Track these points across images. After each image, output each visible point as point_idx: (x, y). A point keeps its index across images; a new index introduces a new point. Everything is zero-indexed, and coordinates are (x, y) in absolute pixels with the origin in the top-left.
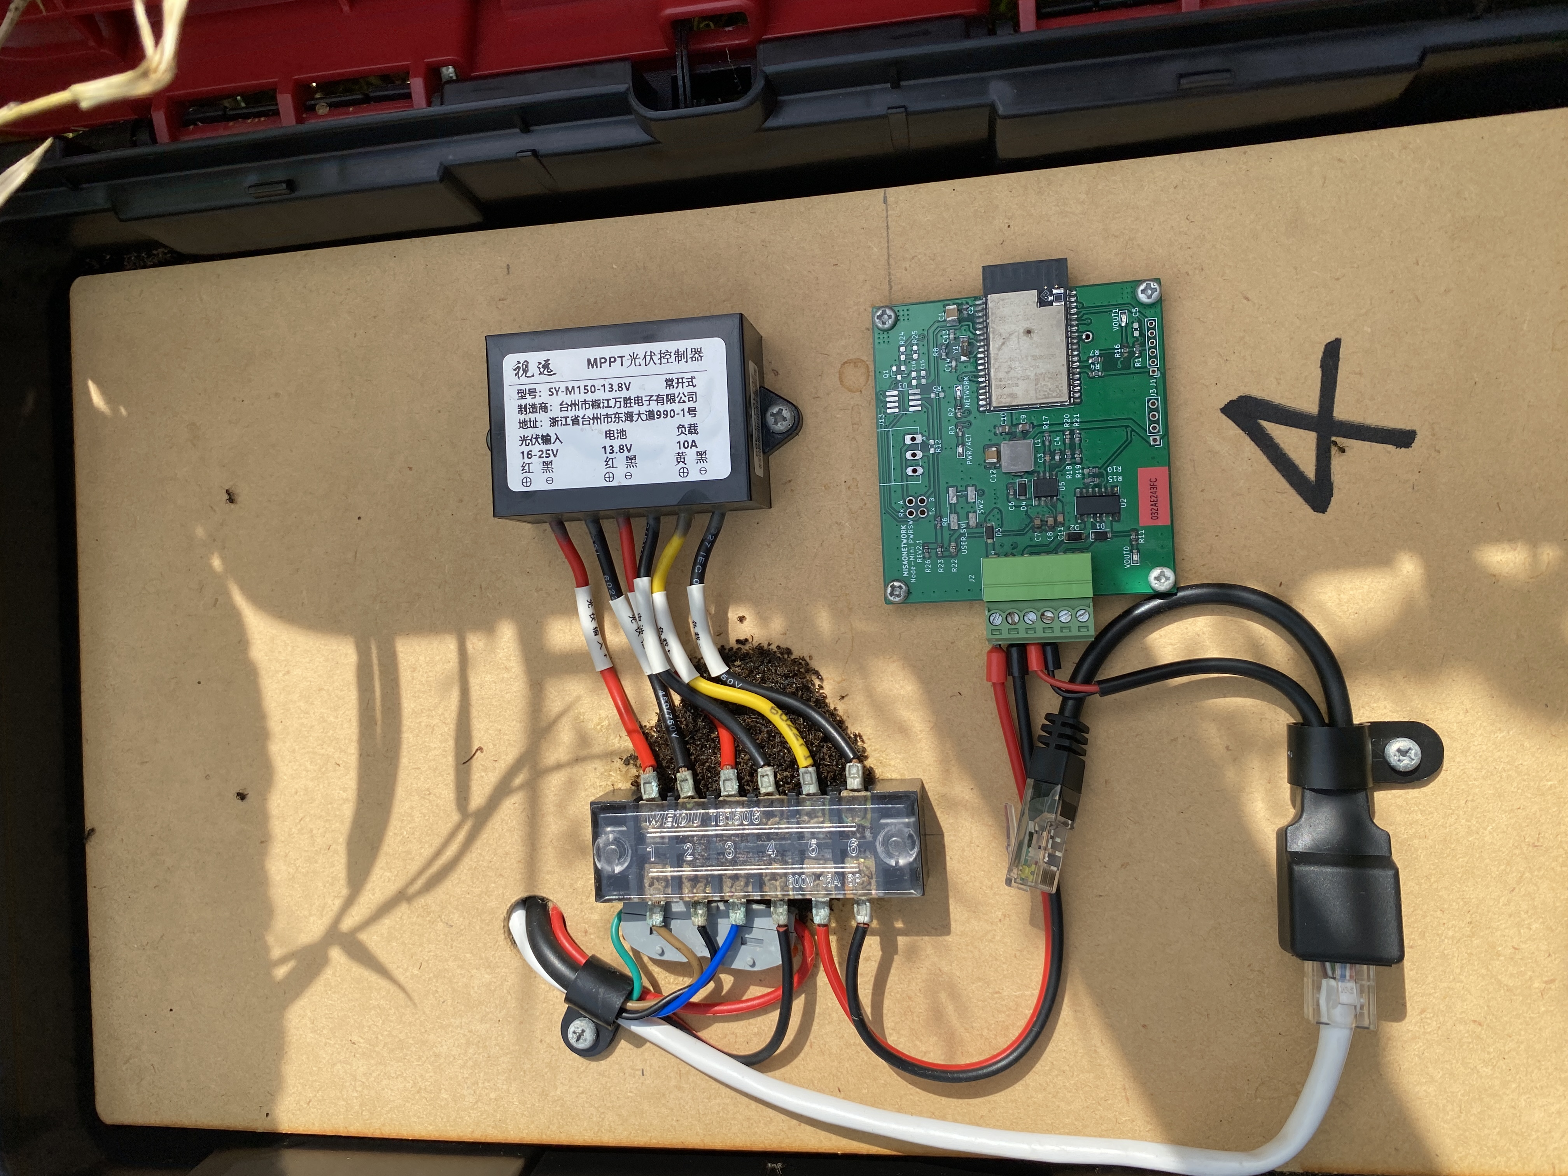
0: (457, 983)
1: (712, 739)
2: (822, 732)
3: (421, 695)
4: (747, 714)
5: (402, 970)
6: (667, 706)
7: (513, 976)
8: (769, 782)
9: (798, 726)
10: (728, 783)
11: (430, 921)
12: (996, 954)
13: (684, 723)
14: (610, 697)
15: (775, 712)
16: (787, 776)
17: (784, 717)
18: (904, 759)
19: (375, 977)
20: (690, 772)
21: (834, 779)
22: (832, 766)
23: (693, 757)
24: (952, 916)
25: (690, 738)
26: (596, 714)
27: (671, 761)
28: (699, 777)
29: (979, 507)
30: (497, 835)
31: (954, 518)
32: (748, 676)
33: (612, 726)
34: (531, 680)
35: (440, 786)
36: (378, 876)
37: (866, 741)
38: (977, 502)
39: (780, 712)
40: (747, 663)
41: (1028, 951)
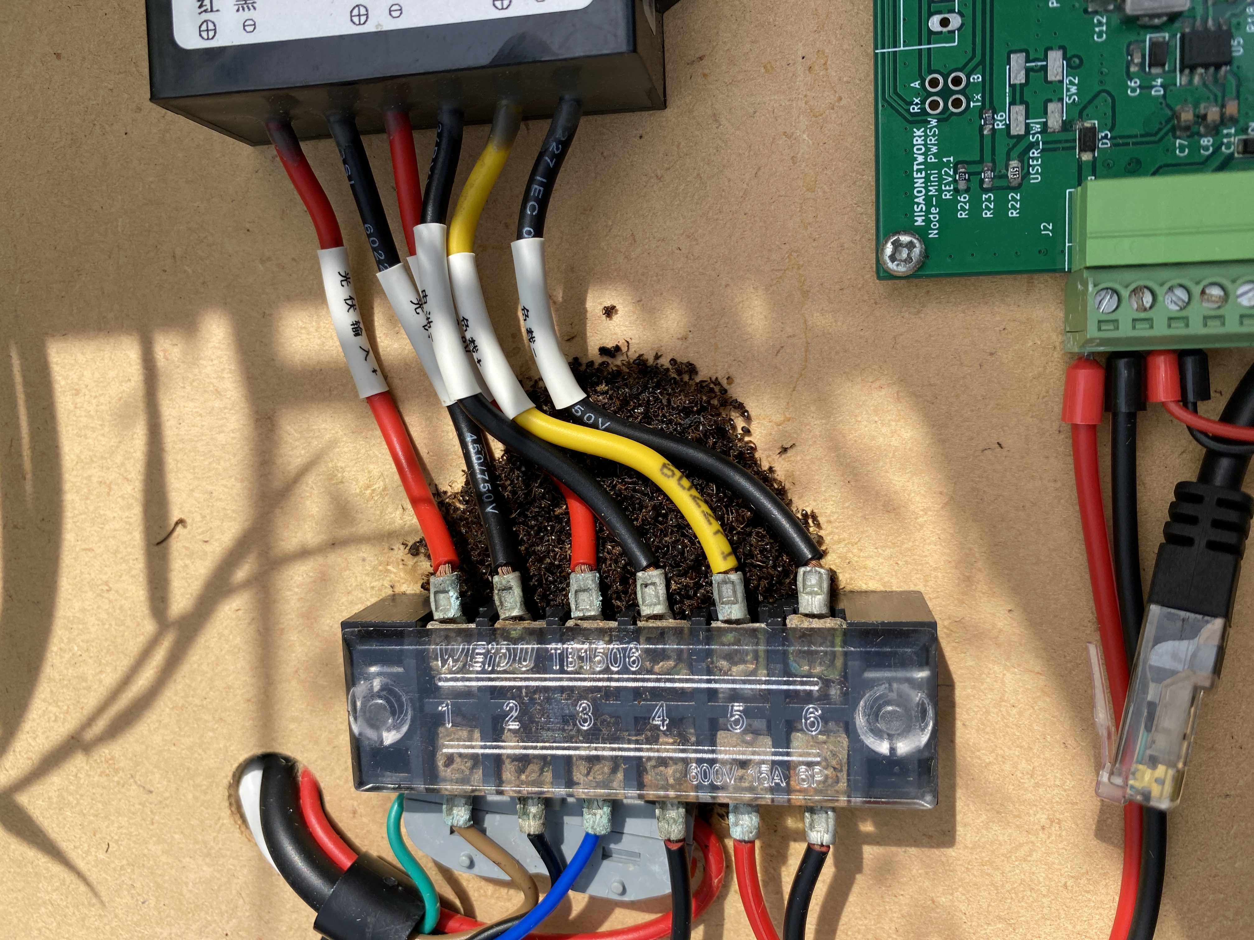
0: (162, 875)
1: (557, 517)
2: (750, 509)
3: (89, 433)
4: (618, 477)
5: (80, 852)
6: (479, 459)
7: (245, 871)
8: (657, 597)
9: (707, 498)
10: (583, 596)
11: (118, 783)
12: (1032, 881)
13: (509, 488)
14: (384, 443)
15: (669, 473)
16: (687, 586)
17: (686, 483)
18: (890, 557)
19: (43, 860)
20: (517, 574)
21: (769, 592)
22: (767, 567)
23: (523, 548)
24: (959, 817)
25: (519, 515)
26: (363, 470)
27: (485, 553)
28: (534, 582)
29: (1068, 90)
30: (213, 658)
31: (1019, 111)
32: (620, 409)
33: (391, 491)
34: (257, 412)
35: (124, 578)
36: (40, 712)
37: (824, 526)
38: (1066, 81)
39: (678, 473)
40: (618, 388)
41: (1088, 880)
